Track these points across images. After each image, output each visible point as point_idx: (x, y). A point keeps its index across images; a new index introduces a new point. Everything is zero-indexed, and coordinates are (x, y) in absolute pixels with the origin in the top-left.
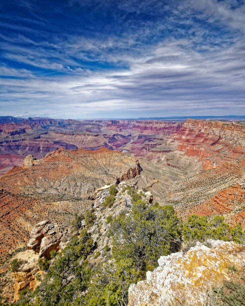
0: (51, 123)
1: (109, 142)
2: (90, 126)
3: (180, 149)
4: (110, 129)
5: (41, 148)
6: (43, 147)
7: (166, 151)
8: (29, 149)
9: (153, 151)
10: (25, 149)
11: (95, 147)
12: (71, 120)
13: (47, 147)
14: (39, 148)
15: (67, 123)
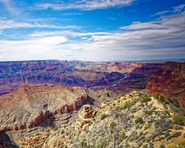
0: (77, 64)
1: (106, 78)
2: (101, 66)
3: (148, 88)
4: (113, 68)
5: (61, 80)
6: (62, 79)
7: (141, 88)
8: (55, 80)
9: (130, 87)
10: (53, 79)
11: (94, 81)
12: (89, 62)
13: (64, 79)
14: (60, 79)
15: (87, 64)
